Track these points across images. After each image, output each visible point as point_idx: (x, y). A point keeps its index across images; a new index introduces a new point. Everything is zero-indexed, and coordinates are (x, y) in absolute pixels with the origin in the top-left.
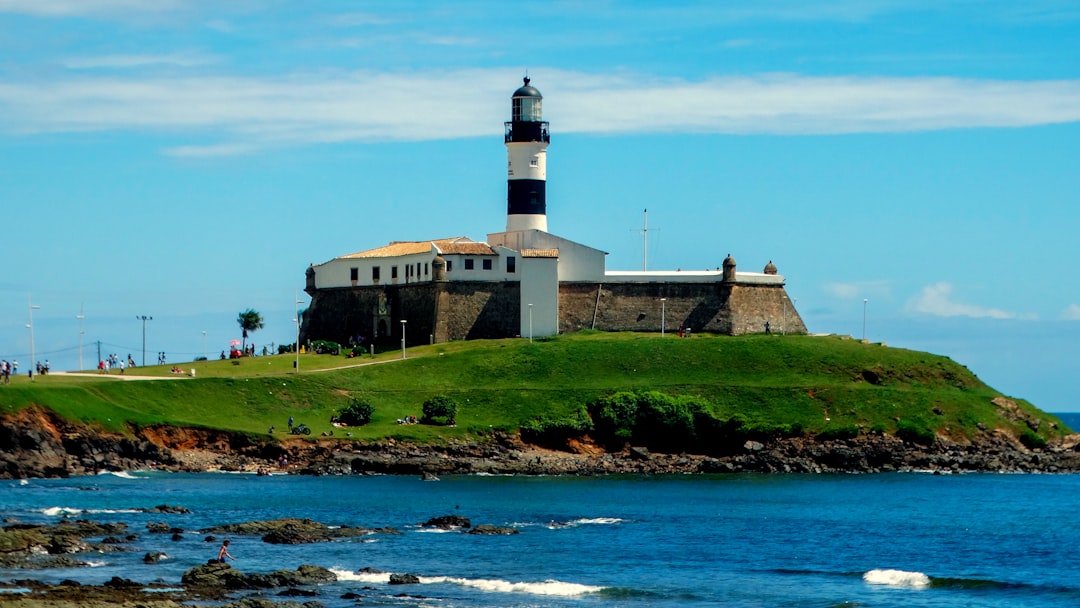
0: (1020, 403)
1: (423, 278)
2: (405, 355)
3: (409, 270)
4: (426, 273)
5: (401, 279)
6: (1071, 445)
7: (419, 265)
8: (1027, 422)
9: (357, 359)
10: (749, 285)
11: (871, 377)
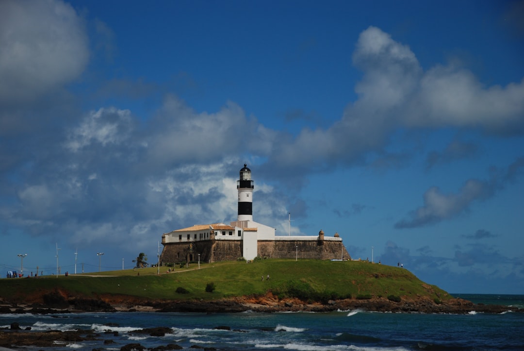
0: (434, 287)
1: (206, 239)
2: (199, 266)
3: (201, 236)
4: (208, 236)
5: (198, 239)
6: (452, 303)
7: (205, 234)
8: (436, 294)
9: (181, 269)
10: (329, 241)
11: (377, 277)
